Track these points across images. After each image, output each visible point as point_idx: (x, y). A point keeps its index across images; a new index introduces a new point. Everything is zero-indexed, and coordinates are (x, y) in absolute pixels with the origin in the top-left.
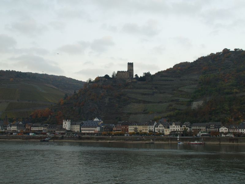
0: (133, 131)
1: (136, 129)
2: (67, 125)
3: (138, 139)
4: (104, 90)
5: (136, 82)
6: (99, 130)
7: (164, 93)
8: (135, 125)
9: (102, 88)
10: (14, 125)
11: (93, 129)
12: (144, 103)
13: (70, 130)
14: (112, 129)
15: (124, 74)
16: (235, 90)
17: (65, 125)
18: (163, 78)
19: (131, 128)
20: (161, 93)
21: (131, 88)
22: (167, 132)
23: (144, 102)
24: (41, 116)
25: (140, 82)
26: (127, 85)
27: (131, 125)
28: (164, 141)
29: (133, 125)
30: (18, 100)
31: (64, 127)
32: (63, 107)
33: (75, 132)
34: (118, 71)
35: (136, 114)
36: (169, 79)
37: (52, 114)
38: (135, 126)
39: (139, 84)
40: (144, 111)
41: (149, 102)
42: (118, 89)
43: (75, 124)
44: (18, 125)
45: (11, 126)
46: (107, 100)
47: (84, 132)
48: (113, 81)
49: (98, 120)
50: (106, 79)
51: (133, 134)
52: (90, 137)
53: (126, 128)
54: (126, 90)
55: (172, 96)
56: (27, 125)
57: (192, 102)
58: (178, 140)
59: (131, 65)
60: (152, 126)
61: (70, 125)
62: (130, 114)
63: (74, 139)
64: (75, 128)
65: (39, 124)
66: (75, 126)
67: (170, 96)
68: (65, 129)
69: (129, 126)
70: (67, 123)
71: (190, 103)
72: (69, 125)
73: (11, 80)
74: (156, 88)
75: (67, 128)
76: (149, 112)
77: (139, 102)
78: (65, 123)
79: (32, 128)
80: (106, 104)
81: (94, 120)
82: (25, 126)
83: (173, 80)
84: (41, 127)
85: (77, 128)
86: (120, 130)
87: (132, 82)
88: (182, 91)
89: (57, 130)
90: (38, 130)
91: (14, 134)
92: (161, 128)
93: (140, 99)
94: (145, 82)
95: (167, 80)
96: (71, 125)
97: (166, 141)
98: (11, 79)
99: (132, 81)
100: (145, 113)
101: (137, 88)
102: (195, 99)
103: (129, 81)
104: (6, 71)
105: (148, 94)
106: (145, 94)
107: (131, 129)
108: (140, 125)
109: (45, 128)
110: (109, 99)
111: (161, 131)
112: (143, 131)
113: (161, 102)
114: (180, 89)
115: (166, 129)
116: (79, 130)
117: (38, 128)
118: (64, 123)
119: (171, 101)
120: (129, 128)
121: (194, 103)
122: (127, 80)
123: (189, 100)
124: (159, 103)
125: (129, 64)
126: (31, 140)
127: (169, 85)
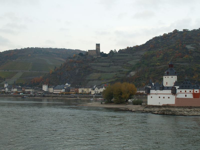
0: (81, 92)
1: (83, 91)
2: (45, 88)
3: (73, 97)
4: (77, 64)
5: (100, 58)
6: (64, 91)
7: (117, 65)
9: (75, 62)
10: (15, 88)
11: (60, 90)
12: (101, 73)
13: (47, 91)
14: (70, 91)
15: (92, 52)
16: (158, 63)
17: (44, 88)
18: (121, 54)
20: (115, 65)
21: (95, 62)
23: (102, 72)
24: (36, 82)
25: (103, 58)
26: (93, 60)
27: (80, 88)
30: (30, 70)
31: (43, 89)
32: (51, 76)
33: (50, 92)
34: (88, 50)
35: (93, 80)
36: (125, 54)
37: (42, 80)
38: (82, 89)
39: (102, 59)
40: (99, 78)
41: (105, 72)
42: (87, 63)
44: (18, 88)
45: (14, 89)
46: (77, 71)
47: (55, 92)
48: (85, 57)
50: (80, 56)
53: (77, 90)
54: (92, 64)
55: (122, 67)
56: (23, 88)
57: (130, 72)
58: (94, 97)
59: (98, 45)
62: (89, 80)
66: (51, 88)
67: (120, 67)
68: (43, 91)
70: (45, 87)
71: (128, 73)
73: (29, 56)
74: (113, 62)
75: (45, 90)
76: (101, 79)
77: (98, 72)
79: (25, 90)
80: (76, 74)
81: (65, 85)
82: (22, 89)
83: (128, 56)
84: (31, 89)
85: (51, 90)
86: (74, 91)
87: (97, 57)
88: (129, 64)
90: (29, 91)
91: (12, 93)
93: (99, 70)
94: (107, 57)
95: (123, 56)
96: (48, 88)
100: (99, 80)
101: (100, 62)
102: (133, 69)
103: (95, 57)
105: (106, 66)
106: (104, 66)
107: (80, 91)
108: (85, 88)
109: (33, 90)
110: (79, 70)
112: (87, 92)
113: (112, 72)
114: (128, 63)
116: (53, 91)
117: (29, 90)
118: (43, 87)
119: (119, 71)
120: (79, 90)
121: (131, 72)
122: (94, 57)
123: (129, 70)
124: (111, 72)
125: (97, 45)
126: (18, 97)
127: (123, 59)
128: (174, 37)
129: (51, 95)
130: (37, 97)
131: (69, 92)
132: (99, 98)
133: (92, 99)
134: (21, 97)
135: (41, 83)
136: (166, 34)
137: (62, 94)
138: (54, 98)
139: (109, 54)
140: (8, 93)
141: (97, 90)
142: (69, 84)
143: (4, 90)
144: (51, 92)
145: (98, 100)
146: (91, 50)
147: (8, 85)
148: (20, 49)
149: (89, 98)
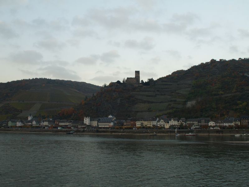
0: (140, 126)
1: (142, 124)
2: (87, 121)
3: (144, 132)
4: (116, 93)
5: (142, 86)
6: (113, 125)
7: (165, 95)
8: (142, 121)
9: (114, 91)
10: (46, 121)
11: (107, 124)
13: (89, 125)
14: (123, 124)
15: (132, 80)
16: (220, 92)
18: (163, 83)
19: (138, 123)
20: (162, 95)
21: (137, 91)
22: (167, 126)
23: (149, 102)
24: (67, 114)
25: (145, 87)
26: (134, 89)
28: (165, 133)
29: (140, 121)
30: (49, 101)
31: (85, 123)
32: (84, 107)
34: (127, 78)
35: (142, 112)
36: (169, 83)
37: (75, 112)
38: (141, 122)
39: (144, 88)
40: (148, 109)
41: (152, 102)
42: (128, 92)
43: (94, 120)
44: (49, 121)
45: (44, 122)
46: (119, 101)
47: (100, 126)
48: (124, 86)
49: (112, 117)
50: (118, 84)
51: (140, 128)
52: (105, 130)
53: (134, 123)
54: (134, 93)
56: (56, 121)
57: (187, 102)
58: (176, 132)
59: (137, 73)
60: (155, 122)
61: (89, 121)
62: (138, 112)
63: (93, 132)
65: (65, 120)
66: (94, 122)
67: (170, 97)
68: (85, 124)
69: (137, 122)
70: (87, 119)
71: (185, 103)
74: (158, 91)
75: (87, 124)
76: (153, 110)
77: (145, 102)
79: (59, 123)
80: (118, 104)
81: (109, 117)
82: (54, 122)
83: (172, 85)
84: (67, 122)
85: (95, 124)
86: (129, 125)
87: (139, 86)
88: (178, 93)
89: (79, 125)
90: (64, 125)
91: (46, 128)
92: (162, 123)
93: (145, 100)
94: (150, 86)
95: (167, 85)
97: (166, 133)
98: (44, 85)
100: (149, 111)
101: (143, 91)
102: (189, 99)
104: (40, 78)
105: (152, 96)
106: (150, 96)
107: (138, 124)
108: (145, 121)
109: (70, 124)
110: (121, 100)
111: (162, 125)
112: (148, 126)
113: (162, 102)
114: (177, 92)
115: (166, 124)
116: (97, 125)
117: (64, 123)
118: (85, 119)
119: (170, 101)
120: (137, 123)
121: (189, 102)
122: (135, 85)
123: (184, 100)
124: (160, 103)
125: (136, 72)
126: (59, 133)
127: (168, 88)
128: (215, 66)
134: (65, 133)
136: (204, 63)
138: (113, 134)
142: (113, 116)
143: (31, 124)
144: (94, 125)
146: (130, 78)
147: (32, 118)
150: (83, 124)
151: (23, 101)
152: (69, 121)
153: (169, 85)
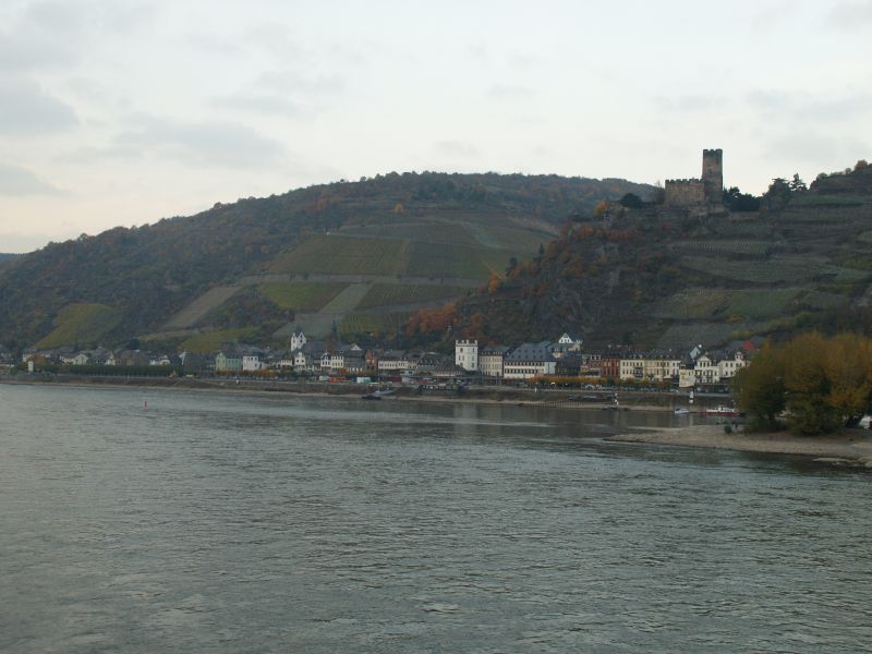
0: (632, 376)
1: (639, 369)
2: (466, 355)
3: (594, 397)
4: (612, 245)
5: (724, 215)
6: (553, 371)
7: (807, 250)
8: (638, 358)
9: (605, 238)
10: (337, 354)
11: (533, 368)
12: (728, 287)
13: (475, 368)
14: (579, 369)
15: (686, 189)
17: (462, 355)
18: (826, 197)
19: (626, 368)
20: (795, 251)
21: (700, 237)
23: (730, 283)
24: (428, 326)
25: (737, 216)
26: (689, 226)
27: (627, 358)
29: (632, 358)
30: (399, 277)
31: (458, 363)
32: (493, 300)
33: (489, 376)
34: (667, 181)
35: (688, 322)
36: (849, 199)
37: (455, 320)
38: (636, 361)
39: (734, 222)
40: (715, 313)
41: (743, 284)
42: (658, 241)
43: (492, 354)
44: (348, 355)
45: (330, 358)
46: (613, 278)
47: (511, 376)
48: (648, 216)
49: (570, 341)
50: (626, 209)
53: (613, 365)
54: (683, 244)
55: (829, 260)
56: (369, 354)
59: (713, 158)
61: (476, 356)
62: (671, 321)
64: (492, 363)
65: (400, 353)
66: (491, 358)
67: (822, 260)
68: (459, 368)
69: (622, 362)
70: (465, 349)
72: (471, 356)
73: (396, 210)
74: (786, 234)
75: (467, 366)
76: (728, 318)
77: (712, 283)
78: (462, 350)
79: (380, 362)
80: (610, 291)
81: (559, 341)
82: (363, 358)
83: (859, 205)
84: (403, 360)
85: (494, 365)
86: (596, 373)
87: (710, 215)
88: (864, 245)
89: (437, 370)
90: (394, 368)
91: (321, 378)
92: (703, 369)
93: (717, 273)
94: (758, 213)
95: (837, 206)
96: (479, 355)
98: (398, 207)
99: (712, 211)
100: (716, 321)
101: (721, 237)
103: (701, 214)
105: (750, 257)
106: (740, 257)
107: (626, 370)
108: (650, 358)
109: (413, 365)
110: (622, 274)
111: (704, 378)
112: (656, 376)
113: (783, 282)
114: (862, 238)
115: (684, 371)
116: (500, 371)
117: (394, 363)
118: (458, 349)
119: (814, 279)
120: (622, 368)
122: (694, 211)
124: (775, 285)
125: (707, 154)
126: (347, 396)
127: (836, 222)
129: (493, 387)
130: (432, 395)
131: (577, 374)
132: (715, 406)
133: (680, 412)
134: (361, 396)
135: (448, 334)
137: (543, 382)
139: (766, 196)
140: (305, 375)
141: (707, 368)
142: (573, 340)
143: (290, 364)
144: (493, 372)
145: (710, 413)
146: (679, 181)
147: (304, 341)
148: (358, 180)
149: (668, 405)
150: (451, 365)
151: (306, 276)
152: (410, 355)
153: (851, 205)
